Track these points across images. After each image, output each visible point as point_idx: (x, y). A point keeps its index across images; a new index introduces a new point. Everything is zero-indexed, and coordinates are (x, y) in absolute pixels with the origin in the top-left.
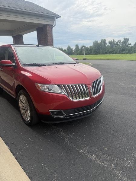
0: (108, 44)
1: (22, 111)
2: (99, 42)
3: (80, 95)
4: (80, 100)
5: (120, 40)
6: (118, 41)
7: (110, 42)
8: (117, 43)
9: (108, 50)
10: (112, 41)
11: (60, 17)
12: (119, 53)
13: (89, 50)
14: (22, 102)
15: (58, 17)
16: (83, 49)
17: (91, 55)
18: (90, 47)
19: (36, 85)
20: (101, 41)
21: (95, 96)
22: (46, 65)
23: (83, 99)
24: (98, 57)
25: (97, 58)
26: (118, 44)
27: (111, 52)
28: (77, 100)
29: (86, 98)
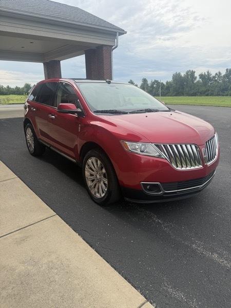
0: (198, 79)
1: (89, 183)
2: (183, 74)
3: (188, 162)
4: (188, 168)
5: (219, 73)
6: (216, 74)
7: (202, 75)
8: (214, 77)
9: (199, 89)
10: (206, 73)
11: (126, 33)
12: (218, 95)
13: (165, 87)
14: (91, 168)
15: (122, 32)
16: (155, 86)
17: (168, 96)
18: (167, 83)
19: (122, 143)
20: (187, 73)
21: (209, 164)
22: (127, 113)
23: (192, 168)
24: (182, 101)
25: (179, 101)
26: (216, 78)
27: (204, 93)
28: (183, 169)
29: (197, 167)
